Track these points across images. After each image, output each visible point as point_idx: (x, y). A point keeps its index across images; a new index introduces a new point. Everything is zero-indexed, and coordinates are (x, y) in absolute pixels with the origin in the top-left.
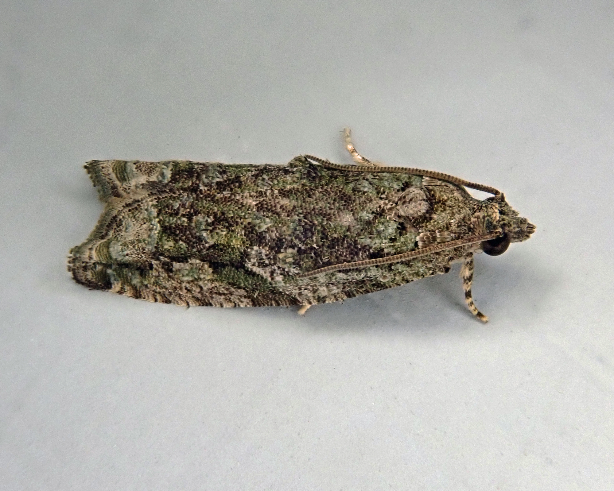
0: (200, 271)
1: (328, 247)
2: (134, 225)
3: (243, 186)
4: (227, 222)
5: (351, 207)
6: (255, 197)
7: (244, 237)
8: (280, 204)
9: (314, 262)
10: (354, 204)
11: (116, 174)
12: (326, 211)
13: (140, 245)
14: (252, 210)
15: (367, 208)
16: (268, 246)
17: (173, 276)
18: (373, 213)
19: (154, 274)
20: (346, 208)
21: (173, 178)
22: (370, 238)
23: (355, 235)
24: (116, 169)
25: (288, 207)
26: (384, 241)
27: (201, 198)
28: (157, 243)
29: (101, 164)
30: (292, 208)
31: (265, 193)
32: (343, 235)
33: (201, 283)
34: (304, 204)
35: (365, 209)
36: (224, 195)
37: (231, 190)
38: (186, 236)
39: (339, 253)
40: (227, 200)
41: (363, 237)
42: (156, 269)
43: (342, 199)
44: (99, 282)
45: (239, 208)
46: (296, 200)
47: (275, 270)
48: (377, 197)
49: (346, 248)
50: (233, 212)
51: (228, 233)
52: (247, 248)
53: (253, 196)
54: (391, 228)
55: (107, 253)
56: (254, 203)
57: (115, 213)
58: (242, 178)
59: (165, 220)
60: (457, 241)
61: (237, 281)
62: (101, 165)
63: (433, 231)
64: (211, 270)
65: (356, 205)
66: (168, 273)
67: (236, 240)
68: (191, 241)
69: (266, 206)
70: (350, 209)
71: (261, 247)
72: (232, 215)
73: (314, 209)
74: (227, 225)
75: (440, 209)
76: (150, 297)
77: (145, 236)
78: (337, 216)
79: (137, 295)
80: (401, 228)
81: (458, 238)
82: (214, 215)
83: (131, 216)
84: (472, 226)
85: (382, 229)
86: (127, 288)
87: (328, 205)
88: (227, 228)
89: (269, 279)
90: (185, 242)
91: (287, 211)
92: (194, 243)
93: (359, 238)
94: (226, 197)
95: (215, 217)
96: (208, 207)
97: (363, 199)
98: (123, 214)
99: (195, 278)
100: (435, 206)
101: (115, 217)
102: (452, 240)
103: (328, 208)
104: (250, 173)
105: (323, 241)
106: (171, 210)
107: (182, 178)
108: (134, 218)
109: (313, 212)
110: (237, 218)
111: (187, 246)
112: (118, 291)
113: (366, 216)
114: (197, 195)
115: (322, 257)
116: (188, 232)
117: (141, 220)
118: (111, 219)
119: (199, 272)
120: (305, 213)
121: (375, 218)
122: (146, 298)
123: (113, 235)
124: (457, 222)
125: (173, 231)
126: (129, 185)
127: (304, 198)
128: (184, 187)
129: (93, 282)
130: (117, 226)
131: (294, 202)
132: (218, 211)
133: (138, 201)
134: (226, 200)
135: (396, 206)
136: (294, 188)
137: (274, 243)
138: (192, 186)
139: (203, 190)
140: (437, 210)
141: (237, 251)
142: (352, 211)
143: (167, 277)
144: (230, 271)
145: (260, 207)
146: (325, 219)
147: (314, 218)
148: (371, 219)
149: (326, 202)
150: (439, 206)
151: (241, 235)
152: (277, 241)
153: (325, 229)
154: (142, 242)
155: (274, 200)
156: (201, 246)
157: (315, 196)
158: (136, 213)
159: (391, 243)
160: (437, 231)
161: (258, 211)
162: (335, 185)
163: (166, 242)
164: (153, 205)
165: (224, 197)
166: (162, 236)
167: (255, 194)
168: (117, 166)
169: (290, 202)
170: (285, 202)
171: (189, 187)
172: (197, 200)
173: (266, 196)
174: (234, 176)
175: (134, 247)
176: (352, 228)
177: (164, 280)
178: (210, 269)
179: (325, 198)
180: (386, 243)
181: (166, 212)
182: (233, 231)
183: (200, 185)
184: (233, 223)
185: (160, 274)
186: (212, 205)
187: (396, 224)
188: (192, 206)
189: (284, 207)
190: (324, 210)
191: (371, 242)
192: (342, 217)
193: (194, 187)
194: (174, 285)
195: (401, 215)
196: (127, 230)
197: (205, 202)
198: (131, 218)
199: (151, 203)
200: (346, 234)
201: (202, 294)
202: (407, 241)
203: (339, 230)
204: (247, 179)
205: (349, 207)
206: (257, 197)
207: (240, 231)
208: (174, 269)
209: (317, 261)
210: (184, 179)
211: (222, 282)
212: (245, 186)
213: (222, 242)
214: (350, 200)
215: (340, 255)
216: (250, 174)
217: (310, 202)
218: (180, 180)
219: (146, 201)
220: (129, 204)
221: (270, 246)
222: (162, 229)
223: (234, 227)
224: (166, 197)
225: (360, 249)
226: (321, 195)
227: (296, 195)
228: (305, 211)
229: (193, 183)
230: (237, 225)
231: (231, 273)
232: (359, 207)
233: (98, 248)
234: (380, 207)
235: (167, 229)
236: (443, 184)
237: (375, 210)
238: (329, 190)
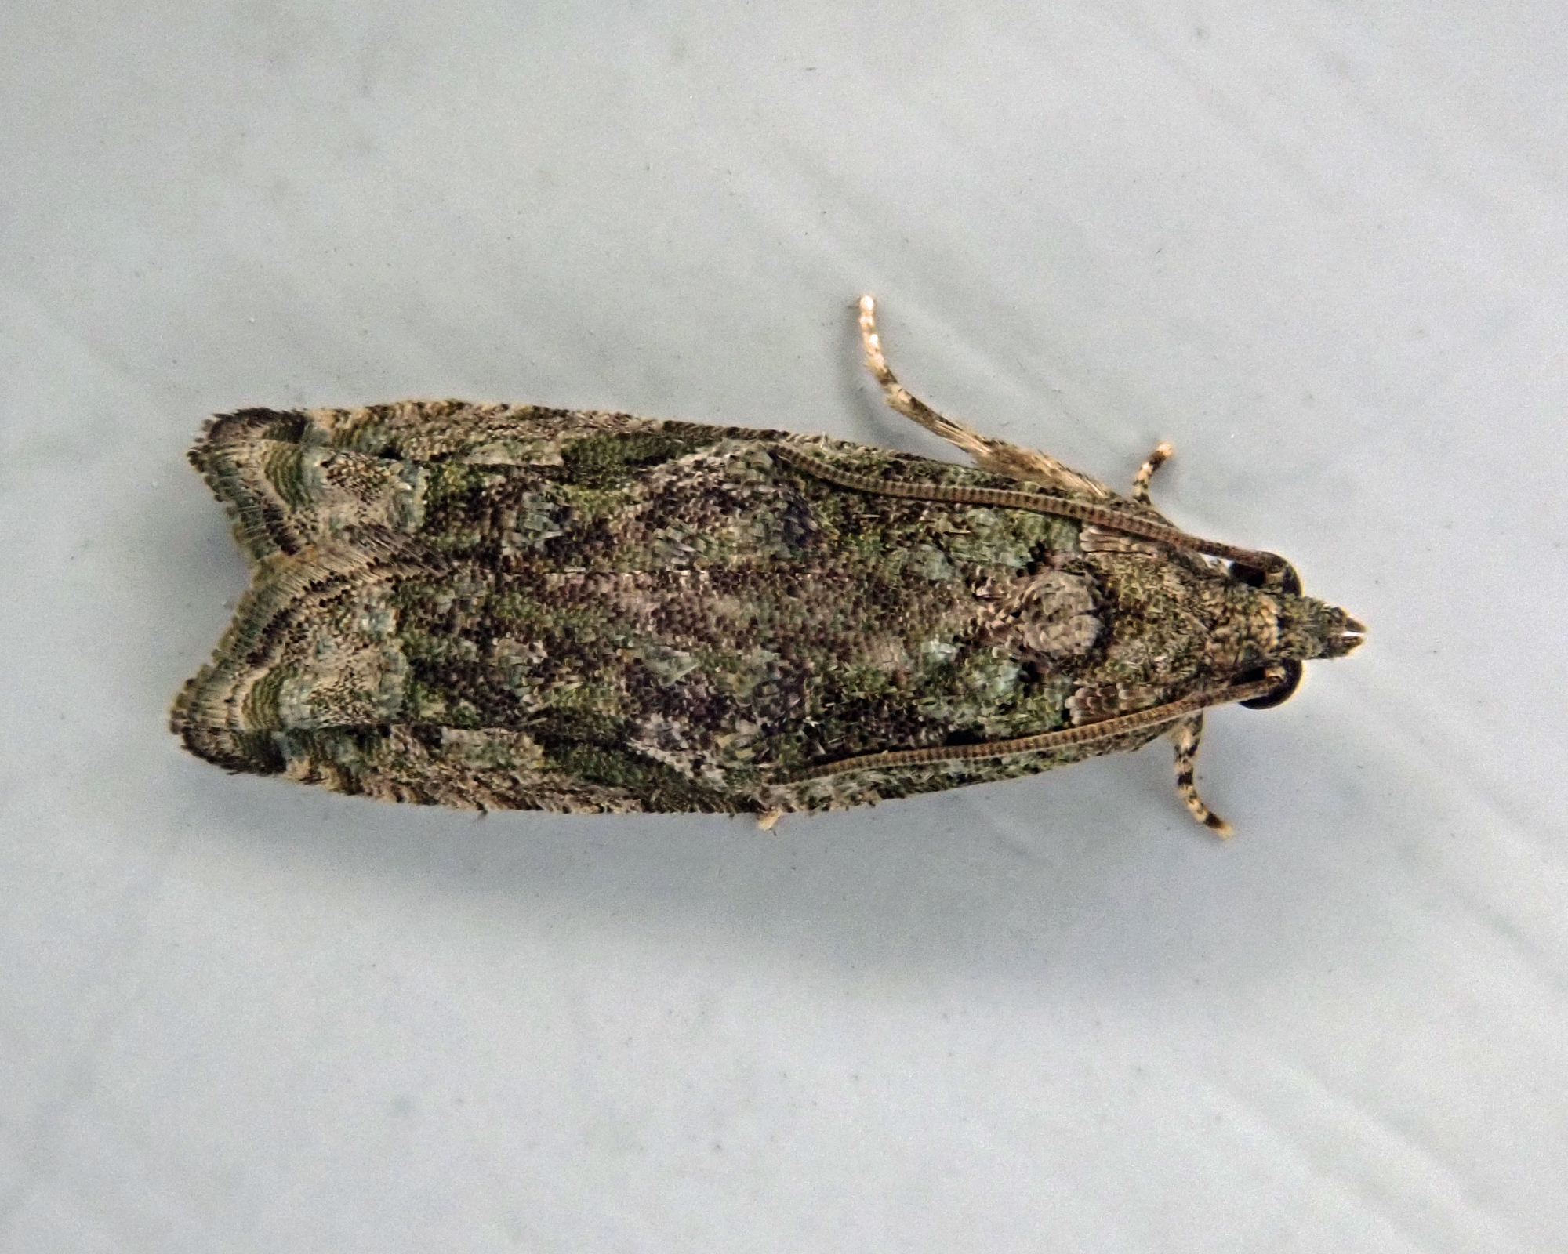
0: (512, 751)
1: (841, 717)
2: (338, 645)
3: (617, 553)
4: (582, 657)
5: (901, 624)
6: (651, 589)
7: (625, 693)
8: (715, 613)
9: (804, 749)
10: (908, 615)
11: (276, 485)
12: (835, 635)
13: (358, 704)
14: (643, 628)
15: (942, 623)
16: (688, 714)
17: (443, 756)
18: (957, 639)
19: (393, 747)
20: (886, 625)
21: (430, 519)
22: (950, 702)
23: (911, 695)
24: (275, 472)
25: (737, 624)
26: (985, 711)
27: (507, 584)
28: (404, 705)
29: (234, 453)
30: (746, 625)
31: (676, 579)
32: (880, 695)
33: (513, 773)
34: (777, 614)
35: (936, 629)
36: (567, 580)
37: (586, 562)
38: (477, 689)
39: (870, 729)
40: (578, 595)
41: (931, 699)
42: (397, 737)
43: (874, 598)
44: (251, 758)
45: (611, 620)
46: (756, 603)
47: (704, 757)
48: (966, 593)
49: (886, 720)
50: (595, 630)
51: (584, 686)
52: (634, 717)
53: (645, 586)
54: (1003, 679)
55: (273, 717)
56: (650, 607)
57: (284, 603)
58: (610, 525)
59: (419, 645)
60: (1170, 706)
61: (606, 774)
62: (235, 458)
63: (1108, 684)
64: (539, 750)
65: (910, 618)
66: (428, 749)
67: (606, 702)
68: (489, 700)
69: (679, 617)
70: (898, 629)
71: (670, 719)
72: (593, 638)
73: (804, 629)
74: (580, 663)
75: (1129, 630)
76: (385, 792)
77: (370, 684)
78: (865, 648)
79: (351, 785)
80: (1029, 678)
81: (1171, 699)
82: (545, 636)
83: (327, 620)
84: (1208, 661)
85: (980, 683)
86: (324, 771)
87: (841, 618)
88: (582, 671)
89: (690, 775)
90: (474, 702)
91: (736, 634)
92: (497, 704)
93: (920, 704)
94: (573, 586)
95: (549, 642)
96: (529, 615)
97: (929, 598)
98: (307, 612)
99: (499, 765)
100: (1117, 624)
101: (284, 616)
102: (1159, 702)
103: (840, 627)
104: (631, 508)
105: (828, 705)
106: (433, 615)
107: (455, 519)
108: (337, 627)
109: (802, 637)
110: (606, 646)
111: (480, 711)
112: (302, 778)
113: (939, 649)
114: (499, 578)
115: (826, 739)
116: (481, 679)
117: (354, 636)
118: (275, 616)
119: (508, 753)
120: (781, 640)
121: (962, 654)
122: (376, 793)
123: (282, 661)
124: (1171, 660)
125: (441, 675)
126: (312, 516)
127: (775, 595)
128: (463, 546)
129: (237, 758)
130: (291, 638)
131: (752, 608)
132: (556, 623)
133: (342, 579)
134: (574, 595)
135: (1015, 623)
136: (748, 566)
137: (703, 709)
138: (481, 544)
139: (512, 558)
140: (1121, 634)
141: (608, 722)
142: (902, 632)
143: (428, 757)
144: (590, 752)
145: (666, 619)
146: (834, 655)
147: (806, 653)
148: (952, 659)
149: (833, 608)
150: (1126, 622)
151: (618, 689)
152: (711, 703)
153: (832, 681)
154: (364, 698)
155: (701, 601)
156: (516, 712)
157: (806, 591)
158: (340, 613)
159: (1002, 714)
160: (1119, 686)
161: (660, 632)
162: (856, 557)
163: (425, 702)
164: (382, 597)
165: (569, 585)
166: (414, 691)
167: (649, 581)
168: (277, 467)
169: (741, 607)
170: (726, 605)
171: (473, 548)
172: (499, 591)
173: (679, 588)
174: (589, 518)
175: (342, 708)
176: (903, 677)
177: (421, 760)
178: (536, 746)
179: (832, 596)
180: (989, 715)
181: (421, 620)
182: (596, 680)
183: (504, 543)
184: (595, 659)
185: (409, 747)
186: (538, 609)
187: (1015, 666)
188: (486, 609)
189: (728, 621)
190: (831, 631)
191: (952, 714)
192: (876, 651)
193: (487, 549)
194: (444, 772)
195: (1029, 647)
196: (321, 657)
197: (519, 598)
198: (330, 624)
199: (376, 590)
200: (888, 691)
201: (518, 792)
202: (1043, 709)
203: (870, 682)
204: (625, 529)
205: (895, 623)
206: (655, 590)
207: (614, 681)
208: (443, 741)
209: (812, 747)
210: (459, 524)
211: (568, 774)
212: (621, 550)
213: (570, 704)
214: (896, 603)
215: (872, 733)
216: (631, 512)
217: (794, 608)
218: (448, 525)
219: (365, 584)
220: (320, 583)
221: (692, 714)
222: (412, 668)
223: (599, 669)
224: (416, 577)
225: (923, 724)
226: (821, 587)
227: (757, 590)
228: (781, 633)
229: (483, 538)
230: (606, 664)
231: (590, 759)
232: (921, 622)
233: (249, 702)
234: (974, 622)
235: (425, 672)
236: (1135, 547)
237: (962, 630)
238: (840, 571)
